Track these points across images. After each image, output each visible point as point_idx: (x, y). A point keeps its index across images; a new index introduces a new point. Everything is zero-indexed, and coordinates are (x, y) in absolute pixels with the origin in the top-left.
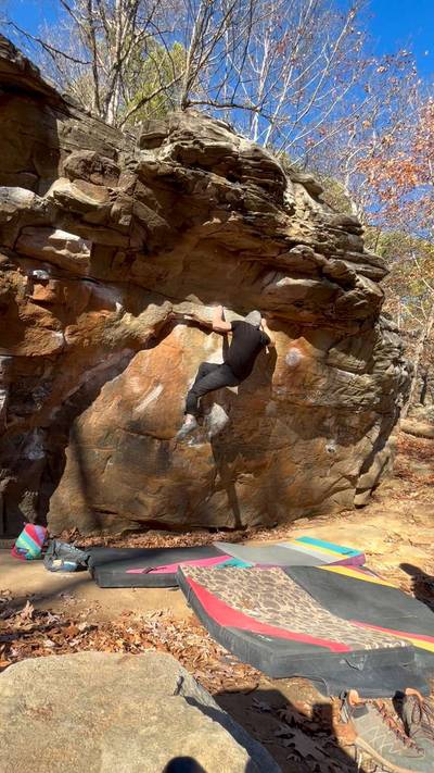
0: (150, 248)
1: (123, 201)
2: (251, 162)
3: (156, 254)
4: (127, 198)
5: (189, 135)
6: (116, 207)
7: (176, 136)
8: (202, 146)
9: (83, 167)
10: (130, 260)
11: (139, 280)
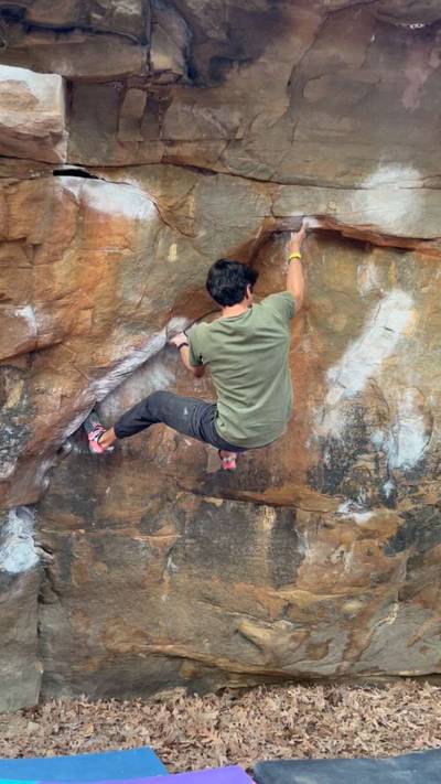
0: (202, 66)
3: (218, 78)
10: (157, 106)
11: (186, 151)
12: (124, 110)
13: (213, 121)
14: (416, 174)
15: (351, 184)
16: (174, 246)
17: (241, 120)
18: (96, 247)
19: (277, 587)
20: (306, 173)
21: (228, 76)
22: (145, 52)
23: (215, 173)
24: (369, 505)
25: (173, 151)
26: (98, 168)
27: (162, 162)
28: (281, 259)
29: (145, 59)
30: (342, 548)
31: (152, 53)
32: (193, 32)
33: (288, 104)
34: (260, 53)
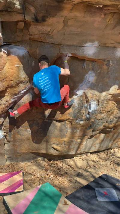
12: (18, 27)
13: (43, 29)
15: (80, 45)
16: (33, 62)
17: (51, 30)
19: (62, 138)
21: (47, 20)
22: (24, 15)
23: (44, 42)
25: (32, 37)
26: (11, 43)
27: (29, 40)
29: (24, 17)
30: (77, 129)
31: (25, 16)
32: (37, 11)
33: (63, 25)
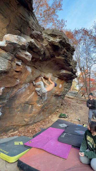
1: (44, 48)
2: (72, 49)
4: (45, 48)
5: (64, 39)
6: (42, 49)
7: (61, 37)
8: (66, 42)
9: (37, 36)
10: (36, 61)
11: (36, 66)
13: (39, 64)
14: (52, 74)
16: (32, 75)
17: (42, 65)
18: (26, 74)
19: (30, 114)
20: (45, 72)
23: (37, 69)
24: (41, 104)
25: (35, 66)
27: (33, 67)
28: (39, 79)
29: (39, 57)
30: (37, 109)
34: (47, 61)
